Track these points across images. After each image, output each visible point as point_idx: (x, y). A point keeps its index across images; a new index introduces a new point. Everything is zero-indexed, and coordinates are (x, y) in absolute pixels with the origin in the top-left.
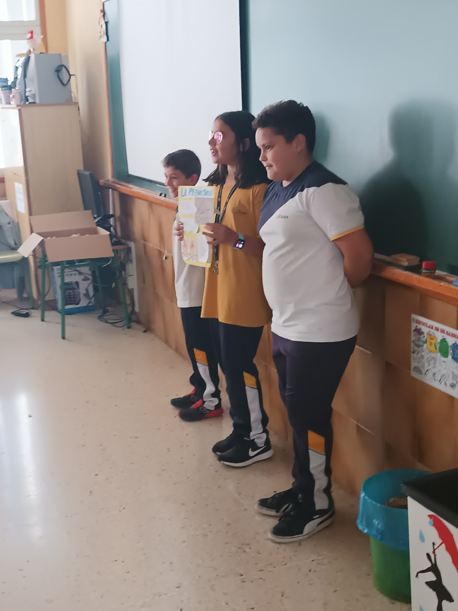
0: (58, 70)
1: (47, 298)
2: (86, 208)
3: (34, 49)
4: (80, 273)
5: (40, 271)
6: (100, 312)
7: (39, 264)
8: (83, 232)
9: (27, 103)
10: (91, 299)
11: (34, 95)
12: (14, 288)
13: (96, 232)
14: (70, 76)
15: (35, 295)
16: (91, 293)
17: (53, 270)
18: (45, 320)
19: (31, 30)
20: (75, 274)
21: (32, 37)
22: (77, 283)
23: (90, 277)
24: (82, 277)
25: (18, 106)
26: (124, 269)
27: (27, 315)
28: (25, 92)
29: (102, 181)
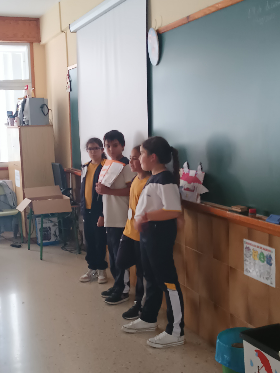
0: (42, 107)
1: (32, 237)
2: (56, 184)
3: (28, 95)
4: (52, 222)
5: (28, 221)
6: (62, 245)
7: (28, 217)
8: (54, 197)
9: (24, 125)
10: (57, 237)
11: (28, 121)
12: (12, 230)
13: (62, 198)
14: (49, 110)
15: (24, 235)
16: (58, 234)
17: (36, 220)
18: (30, 249)
19: (27, 85)
20: (49, 223)
21: (27, 89)
22: (50, 228)
23: (57, 224)
24: (53, 224)
25: (18, 126)
26: (78, 220)
27: (19, 247)
28: (23, 119)
29: (65, 169)
